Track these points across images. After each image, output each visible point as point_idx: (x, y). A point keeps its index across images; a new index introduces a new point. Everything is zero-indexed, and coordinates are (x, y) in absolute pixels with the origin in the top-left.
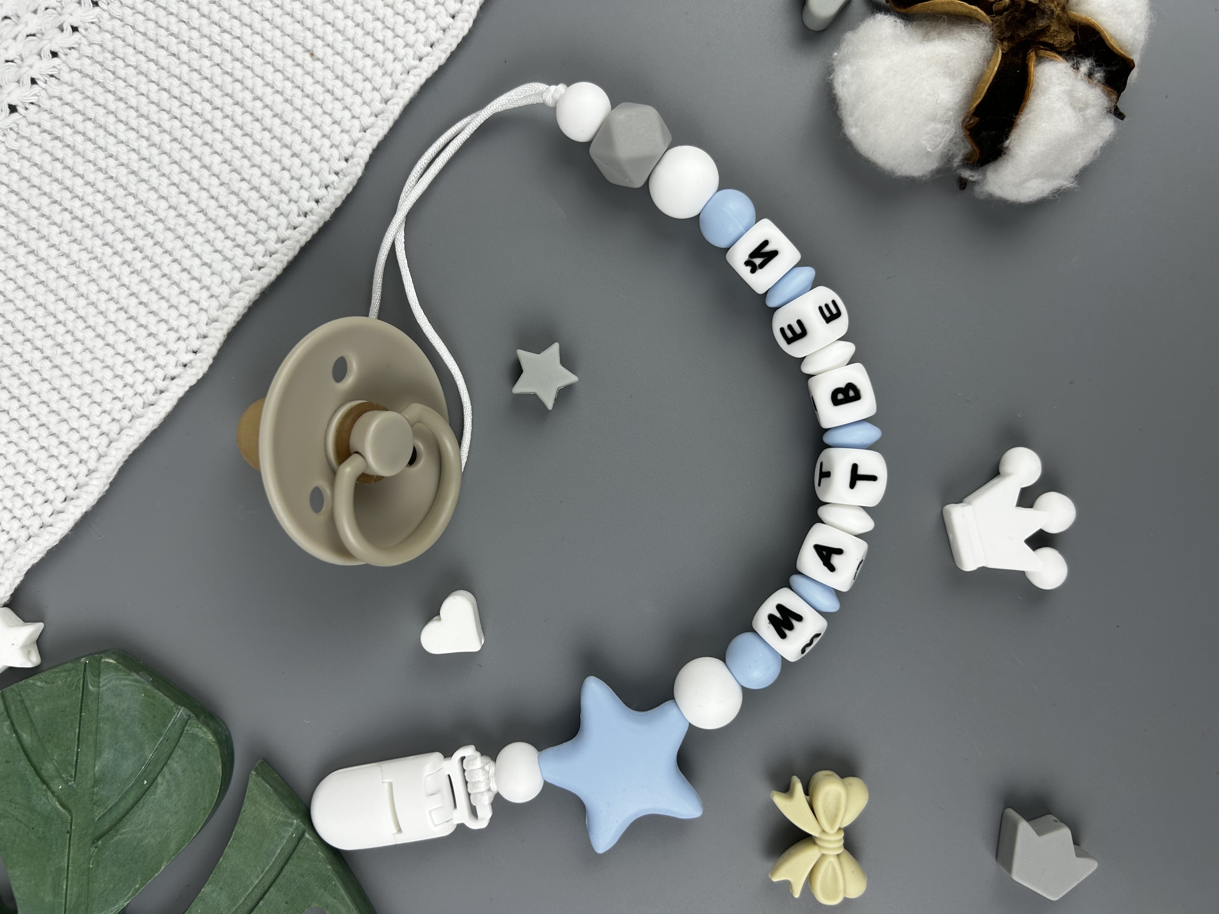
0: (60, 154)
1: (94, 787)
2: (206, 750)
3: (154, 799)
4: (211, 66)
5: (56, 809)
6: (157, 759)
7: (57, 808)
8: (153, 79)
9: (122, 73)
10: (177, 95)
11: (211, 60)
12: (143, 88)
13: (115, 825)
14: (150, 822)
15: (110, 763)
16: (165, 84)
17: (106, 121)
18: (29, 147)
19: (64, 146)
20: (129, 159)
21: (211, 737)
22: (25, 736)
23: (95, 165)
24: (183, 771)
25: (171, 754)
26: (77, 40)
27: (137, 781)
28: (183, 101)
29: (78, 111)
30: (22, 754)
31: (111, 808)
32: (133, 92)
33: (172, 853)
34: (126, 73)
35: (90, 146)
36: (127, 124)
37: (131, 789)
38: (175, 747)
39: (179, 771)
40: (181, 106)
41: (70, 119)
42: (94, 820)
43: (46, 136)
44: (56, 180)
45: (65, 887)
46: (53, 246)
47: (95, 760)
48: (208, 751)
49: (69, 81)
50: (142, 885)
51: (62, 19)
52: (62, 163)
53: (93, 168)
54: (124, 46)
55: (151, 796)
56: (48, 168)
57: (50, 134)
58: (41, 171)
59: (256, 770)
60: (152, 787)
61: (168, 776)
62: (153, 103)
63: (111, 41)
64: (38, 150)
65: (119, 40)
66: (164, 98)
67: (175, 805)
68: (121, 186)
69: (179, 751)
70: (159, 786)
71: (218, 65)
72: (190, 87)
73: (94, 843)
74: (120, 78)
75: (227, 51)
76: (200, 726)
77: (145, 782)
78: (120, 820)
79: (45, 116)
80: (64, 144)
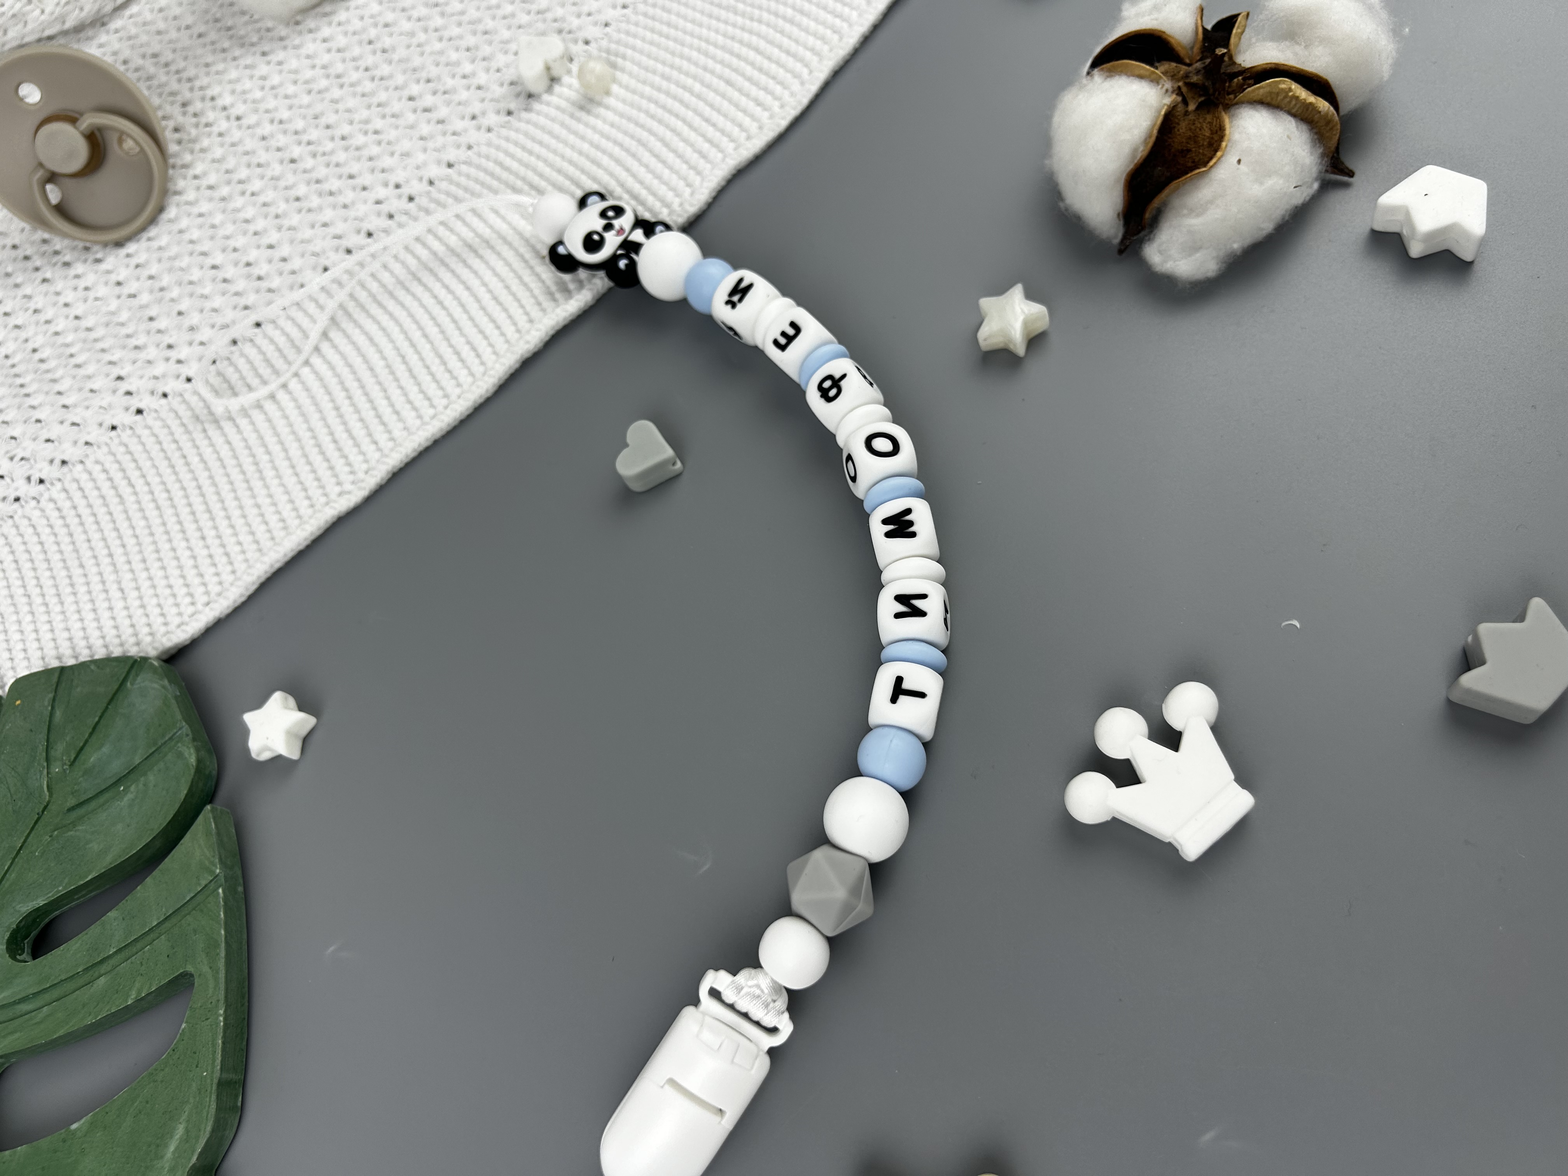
1: (81, 778)
3: (119, 806)
5: (41, 787)
7: (44, 789)
14: (105, 826)
15: (104, 757)
21: (193, 760)
22: (58, 714)
30: (46, 728)
31: (82, 802)
39: (151, 785)
47: (96, 751)
55: (118, 801)
67: (131, 818)
69: (161, 765)
70: (129, 794)
73: (51, 832)
76: (192, 748)
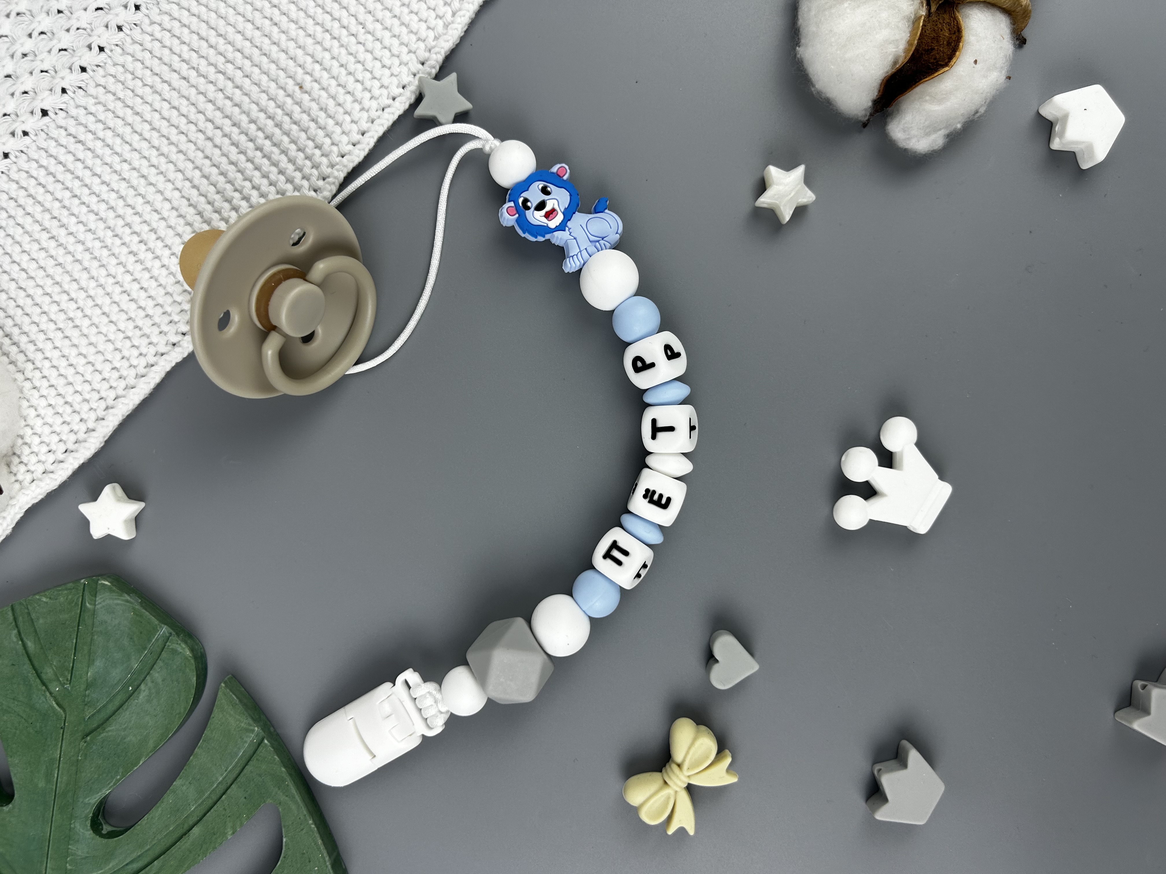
0: (81, 156)
1: (86, 691)
2: (183, 664)
3: (137, 703)
4: (215, 91)
5: (52, 707)
6: (141, 669)
7: (54, 707)
8: (166, 98)
9: (139, 91)
10: (185, 113)
11: (215, 86)
12: (157, 106)
13: (102, 724)
14: (133, 722)
15: (101, 670)
16: (176, 103)
17: (124, 132)
18: (55, 147)
19: (85, 149)
20: (141, 165)
21: (188, 653)
22: (30, 644)
23: (111, 167)
24: (163, 681)
25: (153, 666)
26: (103, 59)
27: (123, 687)
28: (189, 118)
29: (100, 121)
30: (27, 660)
31: (100, 709)
32: (149, 108)
33: (150, 750)
34: (144, 92)
35: (108, 151)
36: (141, 135)
37: (118, 694)
38: (157, 660)
39: (160, 680)
40: (188, 123)
41: (92, 127)
42: (84, 719)
43: (71, 138)
44: (78, 178)
45: (56, 775)
46: (71, 234)
47: (88, 667)
48: (185, 664)
49: (94, 94)
50: (123, 776)
51: (90, 40)
52: (83, 163)
53: (109, 170)
54: (143, 69)
55: (134, 700)
56: (71, 166)
57: (75, 137)
58: (65, 169)
59: (225, 683)
60: (136, 693)
61: (150, 684)
62: (164, 118)
63: (132, 63)
64: (63, 150)
65: (139, 62)
66: (174, 116)
67: (155, 709)
68: (132, 187)
69: (160, 663)
70: (142, 692)
71: (221, 90)
72: (197, 108)
73: (83, 738)
74: (138, 96)
75: (230, 79)
76: (179, 642)
77: (130, 688)
78: (108, 719)
79: (72, 122)
80: (86, 147)
